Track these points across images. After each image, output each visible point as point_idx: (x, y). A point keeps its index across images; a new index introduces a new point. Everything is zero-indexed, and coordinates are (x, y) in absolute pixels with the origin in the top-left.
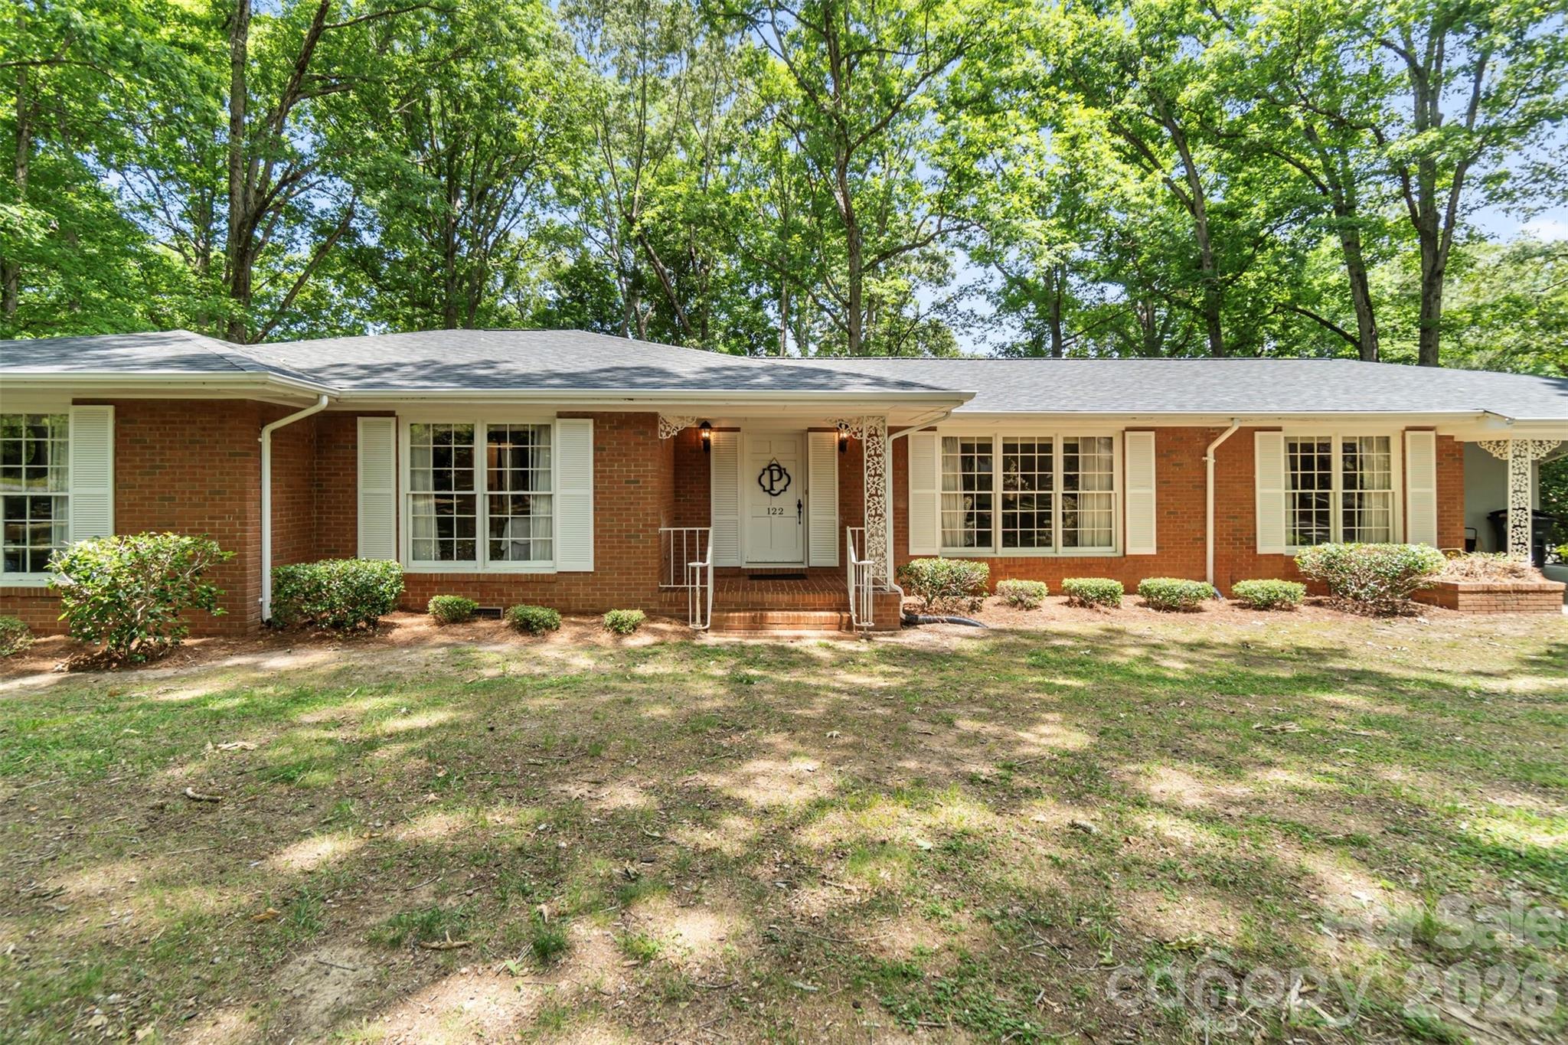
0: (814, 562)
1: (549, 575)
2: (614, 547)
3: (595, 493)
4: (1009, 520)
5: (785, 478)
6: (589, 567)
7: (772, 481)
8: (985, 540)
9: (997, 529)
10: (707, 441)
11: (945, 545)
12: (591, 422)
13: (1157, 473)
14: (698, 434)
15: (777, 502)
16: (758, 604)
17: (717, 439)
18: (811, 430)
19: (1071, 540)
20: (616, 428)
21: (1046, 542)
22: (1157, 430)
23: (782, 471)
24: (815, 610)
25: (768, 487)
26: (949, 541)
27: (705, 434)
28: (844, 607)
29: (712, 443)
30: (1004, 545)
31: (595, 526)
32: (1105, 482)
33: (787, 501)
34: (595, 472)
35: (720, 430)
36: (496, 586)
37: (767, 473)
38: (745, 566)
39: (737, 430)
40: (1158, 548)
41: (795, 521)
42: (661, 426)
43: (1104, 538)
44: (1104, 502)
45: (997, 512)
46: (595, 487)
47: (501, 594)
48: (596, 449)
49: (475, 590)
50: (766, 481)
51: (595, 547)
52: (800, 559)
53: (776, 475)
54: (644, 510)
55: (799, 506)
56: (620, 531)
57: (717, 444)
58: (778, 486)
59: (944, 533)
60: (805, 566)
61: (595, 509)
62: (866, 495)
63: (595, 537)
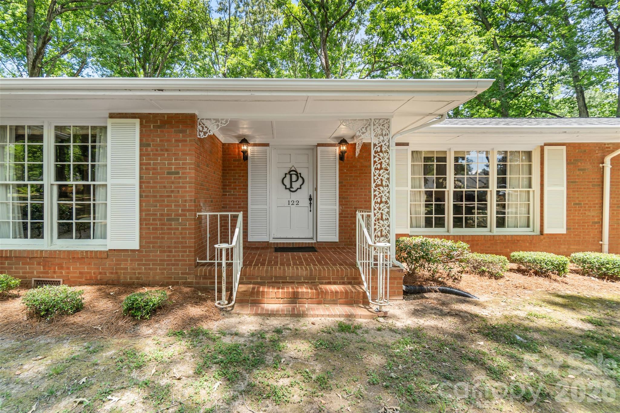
0: (321, 238)
1: (101, 252)
2: (156, 229)
3: (141, 182)
4: (457, 209)
5: (300, 179)
6: (135, 245)
7: (291, 182)
8: (440, 223)
9: (449, 215)
10: (245, 152)
11: (411, 227)
12: (137, 121)
13: (568, 176)
14: (239, 148)
15: (294, 196)
16: (280, 277)
17: (253, 152)
18: (319, 145)
19: (501, 223)
20: (159, 127)
21: (483, 224)
22: (568, 145)
23: (298, 175)
24: (329, 283)
25: (288, 186)
26: (414, 224)
27: (244, 147)
28: (356, 280)
29: (249, 154)
30: (454, 226)
31: (141, 211)
32: (526, 182)
33: (302, 196)
34: (141, 164)
35: (255, 145)
36: (57, 261)
37: (288, 176)
38: (272, 241)
39: (267, 145)
40: (567, 229)
41: (307, 209)
42: (200, 128)
43: (524, 222)
44: (524, 195)
45: (449, 203)
46: (141, 178)
47: (61, 268)
48: (141, 145)
49: (39, 264)
50: (287, 181)
51: (141, 229)
52: (311, 236)
53: (294, 178)
54: (182, 197)
55: (310, 199)
56: (162, 215)
57: (253, 155)
58: (296, 185)
59: (411, 217)
60: (314, 241)
61: (141, 196)
62: (373, 185)
63: (141, 220)
